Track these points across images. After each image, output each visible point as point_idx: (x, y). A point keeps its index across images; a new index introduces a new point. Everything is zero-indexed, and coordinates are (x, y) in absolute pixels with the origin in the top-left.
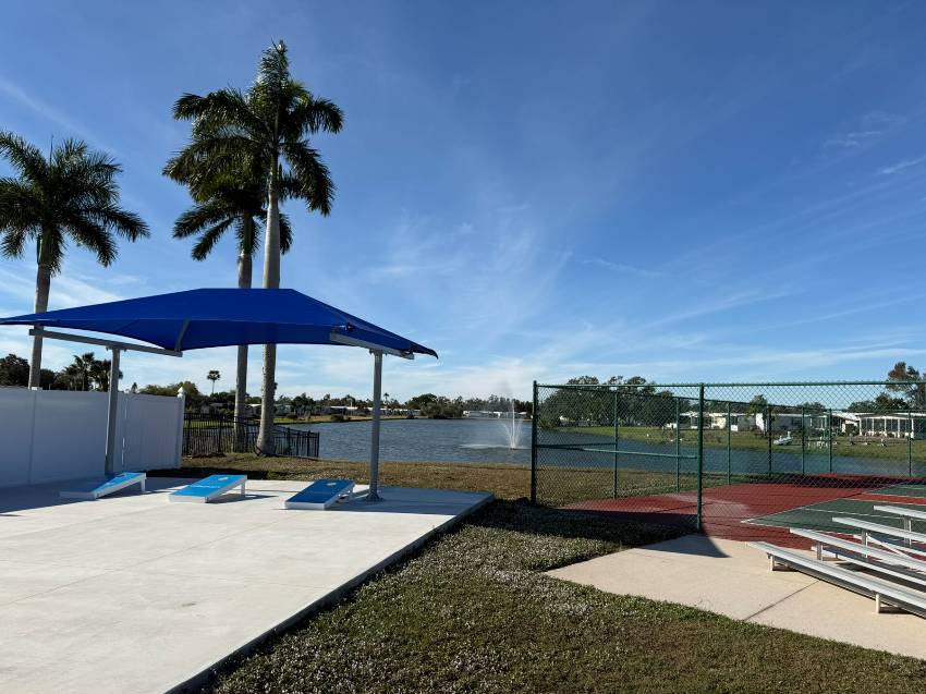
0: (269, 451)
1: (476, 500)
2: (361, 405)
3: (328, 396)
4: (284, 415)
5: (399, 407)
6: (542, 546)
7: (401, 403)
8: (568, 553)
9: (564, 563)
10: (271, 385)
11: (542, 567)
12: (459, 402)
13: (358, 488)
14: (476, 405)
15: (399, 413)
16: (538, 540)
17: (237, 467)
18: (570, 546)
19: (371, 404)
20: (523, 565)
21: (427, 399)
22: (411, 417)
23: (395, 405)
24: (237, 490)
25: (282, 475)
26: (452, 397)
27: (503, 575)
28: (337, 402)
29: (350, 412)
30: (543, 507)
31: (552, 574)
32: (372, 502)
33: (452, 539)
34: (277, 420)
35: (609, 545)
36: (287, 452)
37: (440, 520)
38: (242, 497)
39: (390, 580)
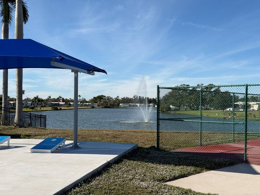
0: (21, 125)
1: (128, 148)
2: (67, 102)
3: (50, 97)
4: (27, 107)
5: (87, 102)
6: (163, 170)
7: (87, 100)
8: (177, 173)
9: (175, 178)
10: (21, 92)
11: (164, 180)
12: (117, 99)
13: (67, 142)
14: (126, 101)
15: (86, 105)
16: (161, 167)
17: (4, 133)
18: (178, 170)
19: (72, 101)
20: (154, 179)
21: (101, 98)
22: (93, 107)
23: (84, 101)
24: (5, 144)
25: (28, 136)
27: (144, 184)
28: (54, 100)
29: (61, 105)
30: (164, 151)
31: (169, 183)
32: (75, 149)
33: (117, 166)
34: (24, 110)
35: (198, 169)
36: (30, 125)
37: (110, 157)
38: (8, 147)
39: (86, 187)
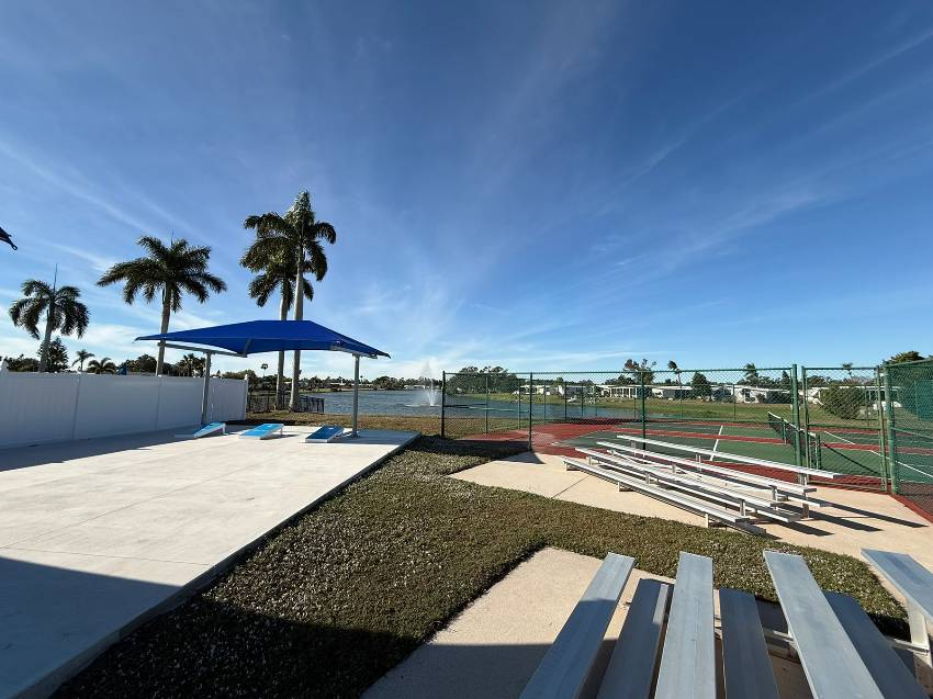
0: (296, 410)
1: (412, 436)
2: (348, 383)
3: (329, 377)
4: (304, 388)
5: (369, 383)
6: (448, 461)
7: (370, 381)
8: (461, 465)
9: (459, 470)
10: (297, 371)
11: (447, 472)
12: (402, 381)
13: (346, 430)
14: (412, 382)
15: (369, 387)
16: (445, 458)
17: (278, 419)
18: (462, 461)
19: (353, 382)
20: (437, 472)
21: (384, 379)
22: (376, 389)
23: (367, 382)
24: (278, 433)
25: (303, 423)
26: (398, 379)
27: (427, 478)
28: (334, 381)
29: (342, 386)
30: (449, 439)
31: (452, 476)
32: (354, 438)
33: (397, 459)
34: (301, 391)
35: (483, 459)
36: (306, 410)
37: (391, 448)
38: (281, 436)
39: (364, 482)
